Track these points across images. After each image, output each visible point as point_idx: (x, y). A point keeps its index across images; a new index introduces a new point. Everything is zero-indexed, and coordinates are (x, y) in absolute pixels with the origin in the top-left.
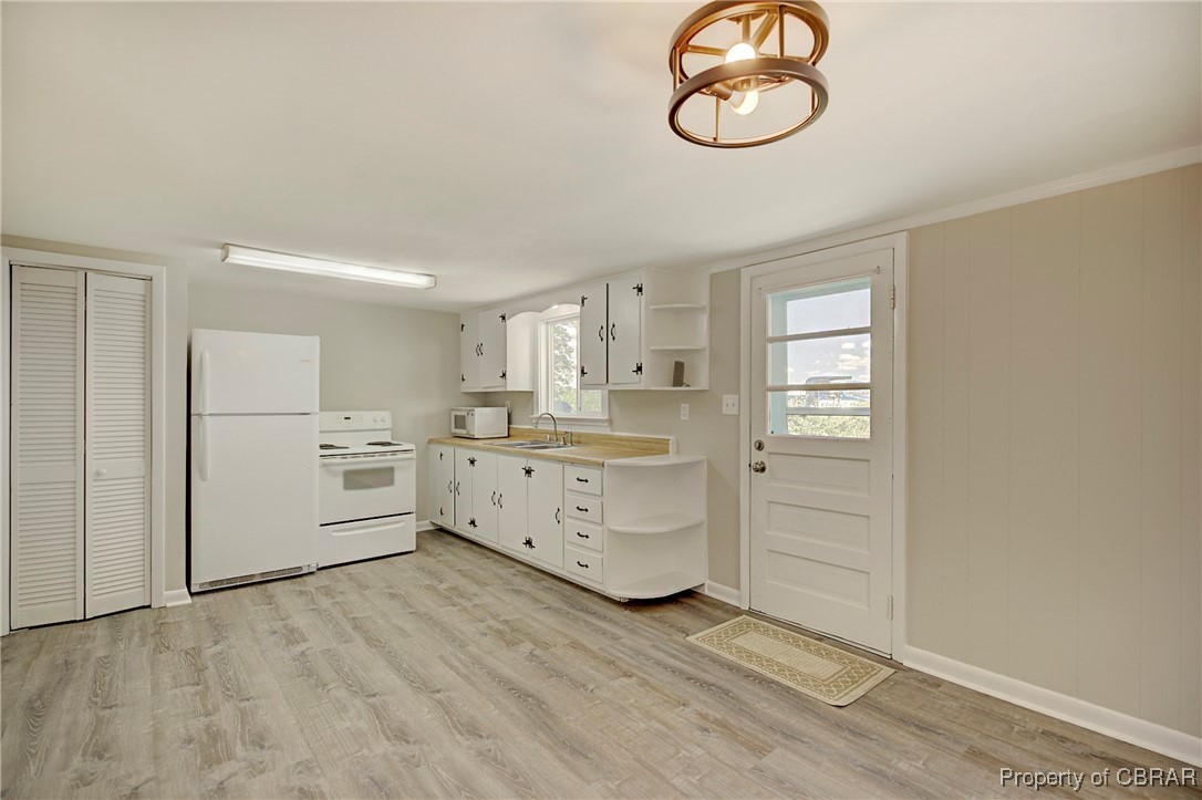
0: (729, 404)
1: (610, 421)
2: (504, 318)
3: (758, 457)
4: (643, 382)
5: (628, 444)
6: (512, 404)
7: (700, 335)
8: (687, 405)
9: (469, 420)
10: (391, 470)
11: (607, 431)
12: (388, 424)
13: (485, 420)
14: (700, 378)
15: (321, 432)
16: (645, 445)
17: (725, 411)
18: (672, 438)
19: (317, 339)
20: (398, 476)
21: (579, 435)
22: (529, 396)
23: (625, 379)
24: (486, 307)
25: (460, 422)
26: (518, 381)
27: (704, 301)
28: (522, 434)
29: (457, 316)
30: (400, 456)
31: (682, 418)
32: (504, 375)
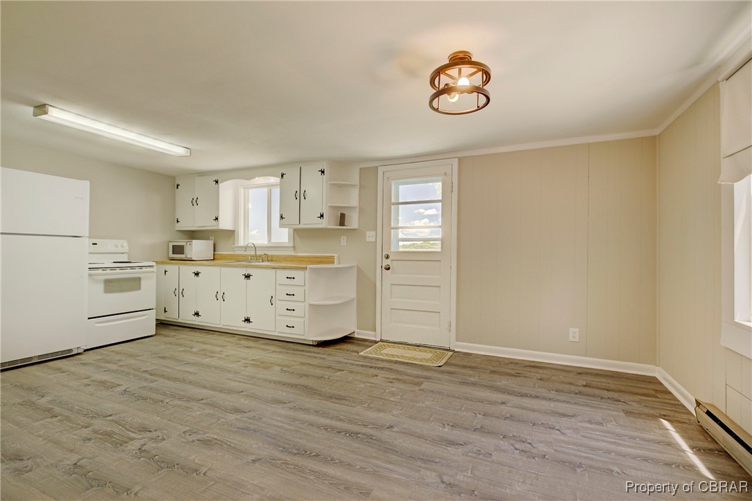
0: (370, 236)
1: (294, 247)
2: (217, 182)
3: (386, 262)
4: (323, 224)
5: (307, 260)
6: (218, 237)
7: (352, 199)
8: (345, 237)
9: (187, 249)
10: (139, 279)
11: (292, 253)
12: (126, 249)
13: (198, 248)
14: (353, 222)
15: (90, 253)
16: (314, 259)
17: (367, 240)
18: (336, 255)
19: (86, 185)
20: (143, 283)
21: (272, 256)
22: (231, 234)
23: (311, 221)
24: (202, 174)
25: (178, 250)
26: (225, 224)
27: (358, 183)
28: (225, 257)
29: (173, 178)
30: (144, 269)
31: (342, 244)
32: (217, 219)
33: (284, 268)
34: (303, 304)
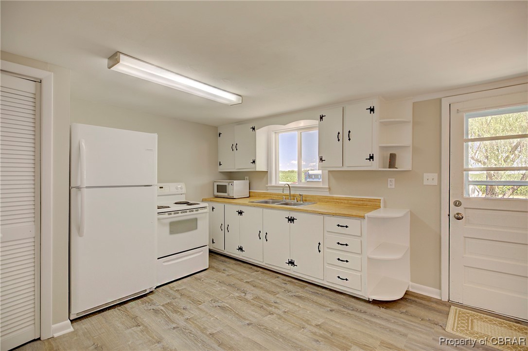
0: (430, 179)
1: (329, 188)
2: (254, 129)
4: (375, 165)
5: (346, 202)
6: (252, 177)
7: (404, 138)
8: (394, 179)
9: (229, 188)
10: (196, 219)
11: (327, 194)
12: (184, 191)
13: (238, 188)
14: (405, 163)
15: (158, 196)
16: (354, 202)
17: (425, 183)
18: (382, 198)
19: (156, 136)
20: (199, 223)
21: (306, 196)
22: (264, 174)
23: (357, 161)
24: (240, 122)
25: (222, 189)
26: (260, 166)
27: (409, 117)
28: (259, 195)
29: (216, 128)
30: (200, 211)
31: (389, 187)
32: (254, 162)
33: (334, 215)
34: (359, 257)
